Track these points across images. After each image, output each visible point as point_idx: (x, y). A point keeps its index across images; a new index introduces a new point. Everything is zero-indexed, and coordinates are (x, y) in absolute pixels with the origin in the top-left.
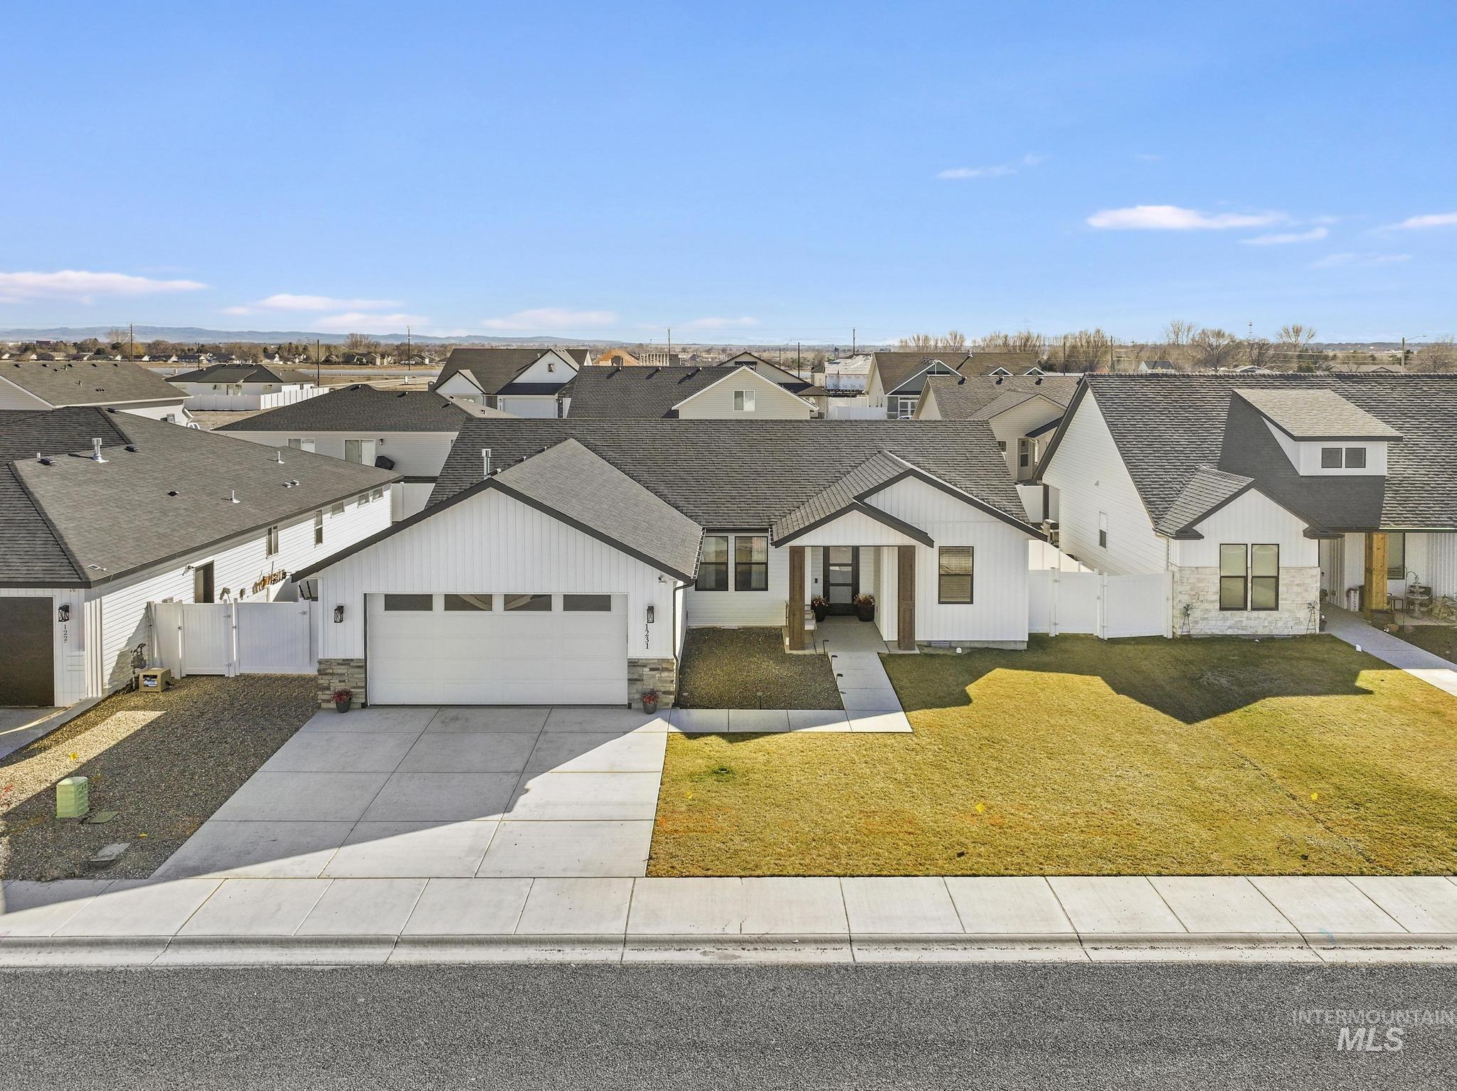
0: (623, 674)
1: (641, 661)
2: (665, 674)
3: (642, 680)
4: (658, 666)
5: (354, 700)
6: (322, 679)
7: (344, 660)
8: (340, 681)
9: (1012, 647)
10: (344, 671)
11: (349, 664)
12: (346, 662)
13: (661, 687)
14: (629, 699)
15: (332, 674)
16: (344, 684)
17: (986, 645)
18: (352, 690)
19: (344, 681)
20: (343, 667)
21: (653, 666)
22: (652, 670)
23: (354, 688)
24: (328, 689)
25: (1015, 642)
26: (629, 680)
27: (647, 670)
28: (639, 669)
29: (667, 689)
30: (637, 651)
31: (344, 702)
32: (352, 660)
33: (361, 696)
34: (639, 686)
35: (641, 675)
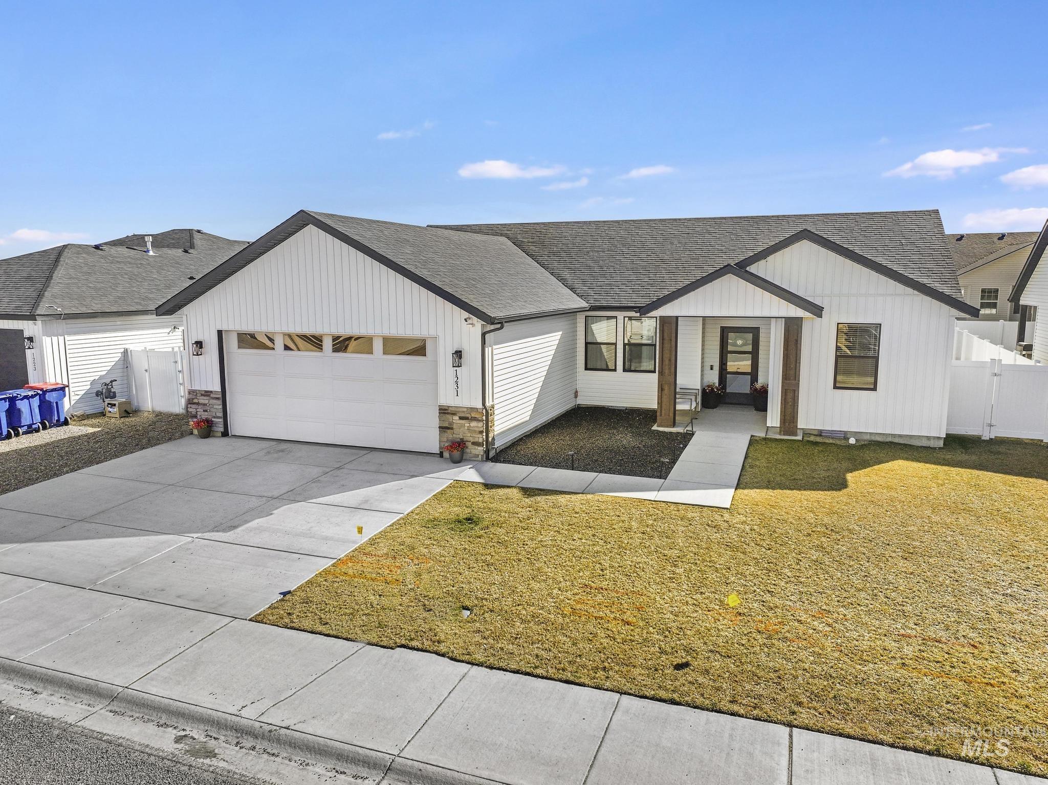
0: (434, 421)
1: (450, 409)
2: (474, 424)
3: (452, 429)
4: (468, 415)
5: (215, 429)
6: (191, 408)
7: (206, 392)
8: (204, 411)
9: (925, 443)
10: (206, 402)
11: (208, 396)
12: (207, 394)
13: (469, 437)
14: (440, 448)
15: (198, 404)
16: (206, 413)
17: (889, 439)
18: (213, 419)
19: (206, 411)
20: (205, 398)
21: (463, 415)
22: (461, 418)
23: (214, 417)
24: (196, 417)
25: (928, 438)
26: (440, 427)
27: (456, 418)
28: (449, 417)
29: (476, 440)
30: (448, 399)
31: (207, 430)
32: (211, 392)
33: (220, 426)
34: (449, 435)
35: (451, 423)
